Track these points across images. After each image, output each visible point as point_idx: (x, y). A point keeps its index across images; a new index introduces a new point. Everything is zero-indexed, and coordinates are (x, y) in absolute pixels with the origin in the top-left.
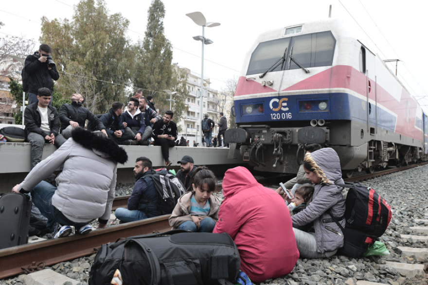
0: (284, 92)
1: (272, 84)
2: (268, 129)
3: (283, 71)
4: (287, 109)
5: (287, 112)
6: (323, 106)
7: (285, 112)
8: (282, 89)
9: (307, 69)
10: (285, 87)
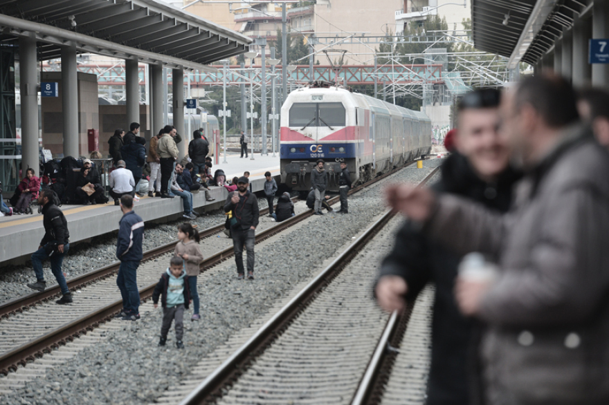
0: (321, 141)
1: (311, 136)
2: (308, 163)
3: (315, 128)
4: (321, 151)
6: (342, 149)
8: (318, 139)
9: (332, 127)
10: (320, 138)
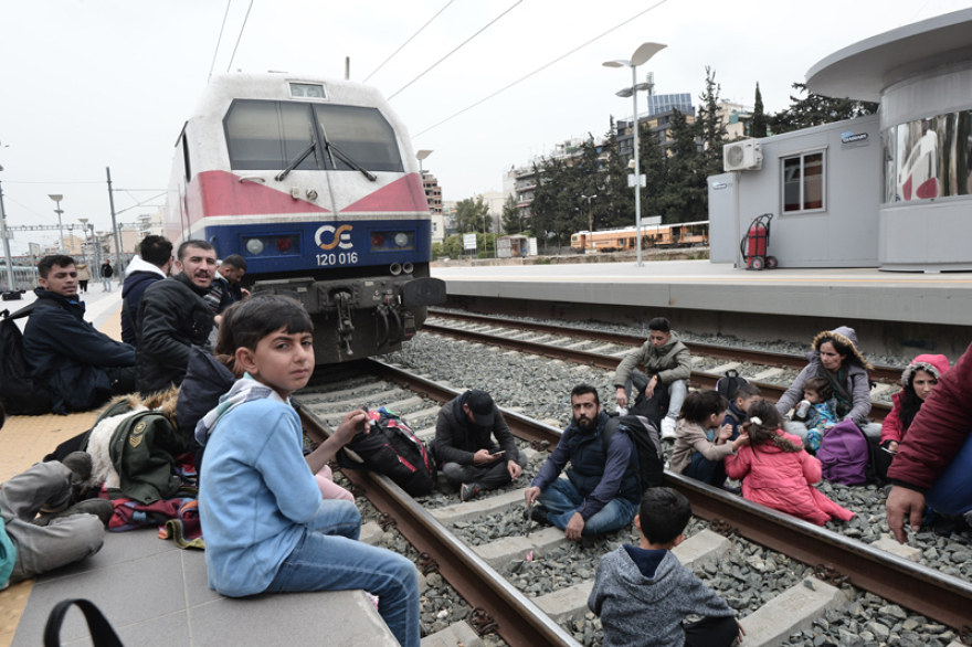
0: (346, 213)
1: (313, 197)
2: (309, 285)
4: (350, 245)
5: (350, 250)
6: (401, 239)
7: (346, 251)
8: (339, 208)
9: (373, 173)
